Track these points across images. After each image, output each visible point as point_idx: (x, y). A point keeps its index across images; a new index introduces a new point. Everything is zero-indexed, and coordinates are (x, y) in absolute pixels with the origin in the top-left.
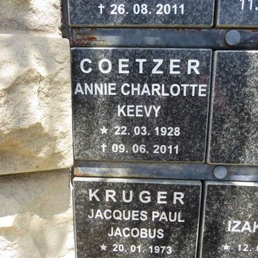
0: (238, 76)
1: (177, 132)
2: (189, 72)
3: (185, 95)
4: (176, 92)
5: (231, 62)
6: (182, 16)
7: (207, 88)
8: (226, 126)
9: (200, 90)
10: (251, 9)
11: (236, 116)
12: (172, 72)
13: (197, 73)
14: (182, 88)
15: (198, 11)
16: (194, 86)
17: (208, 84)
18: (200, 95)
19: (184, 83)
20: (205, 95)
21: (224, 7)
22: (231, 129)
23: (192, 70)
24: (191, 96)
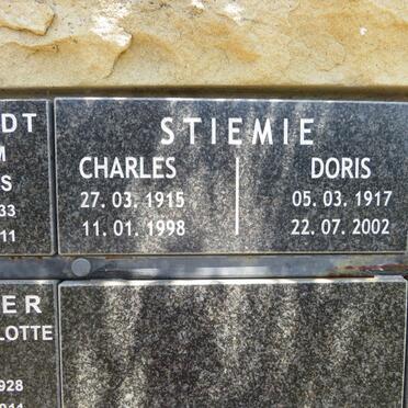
0: (89, 314)
1: (19, 386)
2: (28, 311)
3: (25, 338)
4: (13, 336)
5: (79, 298)
6: (14, 244)
7: (53, 330)
8: (81, 377)
9: (44, 333)
10: (97, 234)
11: (93, 364)
12: (6, 311)
13: (39, 311)
14: (20, 330)
15: (33, 238)
16: (35, 328)
17: (53, 324)
18: (45, 338)
19: (22, 324)
20: (51, 339)
21: (64, 233)
22: (89, 381)
23: (32, 308)
24: (33, 340)
